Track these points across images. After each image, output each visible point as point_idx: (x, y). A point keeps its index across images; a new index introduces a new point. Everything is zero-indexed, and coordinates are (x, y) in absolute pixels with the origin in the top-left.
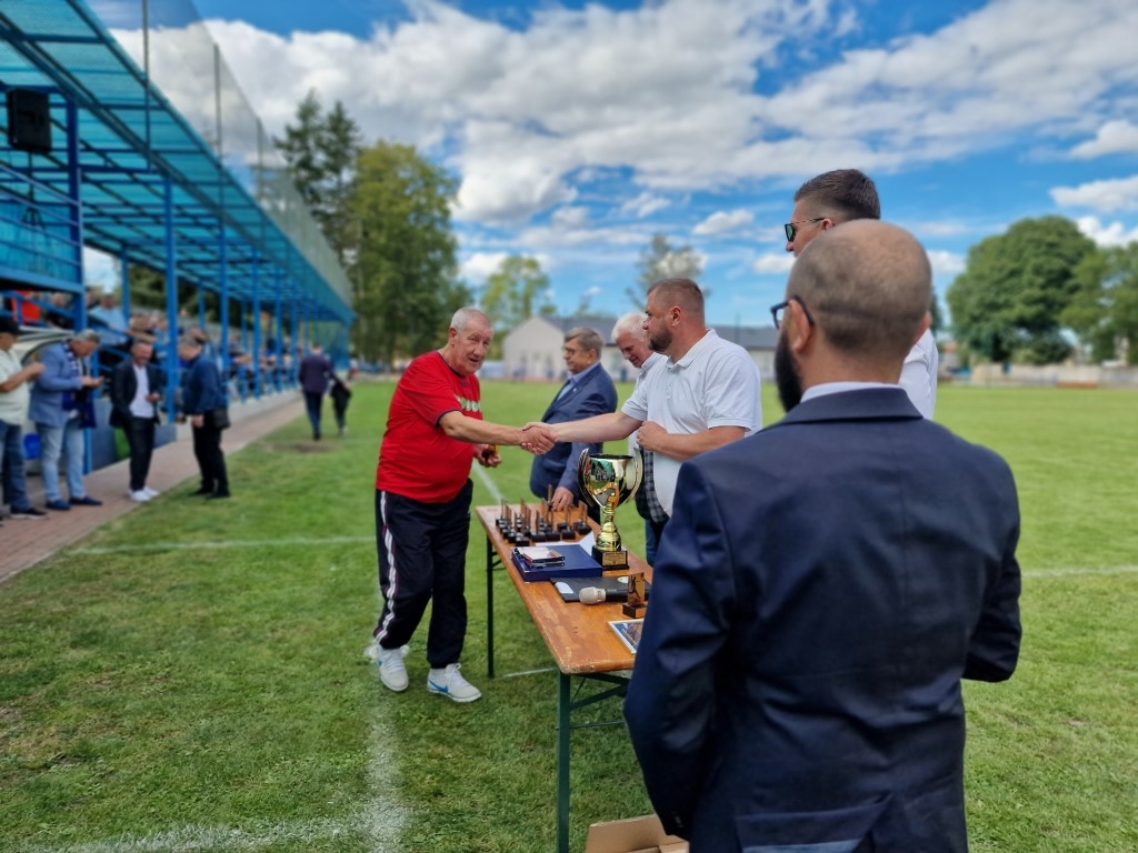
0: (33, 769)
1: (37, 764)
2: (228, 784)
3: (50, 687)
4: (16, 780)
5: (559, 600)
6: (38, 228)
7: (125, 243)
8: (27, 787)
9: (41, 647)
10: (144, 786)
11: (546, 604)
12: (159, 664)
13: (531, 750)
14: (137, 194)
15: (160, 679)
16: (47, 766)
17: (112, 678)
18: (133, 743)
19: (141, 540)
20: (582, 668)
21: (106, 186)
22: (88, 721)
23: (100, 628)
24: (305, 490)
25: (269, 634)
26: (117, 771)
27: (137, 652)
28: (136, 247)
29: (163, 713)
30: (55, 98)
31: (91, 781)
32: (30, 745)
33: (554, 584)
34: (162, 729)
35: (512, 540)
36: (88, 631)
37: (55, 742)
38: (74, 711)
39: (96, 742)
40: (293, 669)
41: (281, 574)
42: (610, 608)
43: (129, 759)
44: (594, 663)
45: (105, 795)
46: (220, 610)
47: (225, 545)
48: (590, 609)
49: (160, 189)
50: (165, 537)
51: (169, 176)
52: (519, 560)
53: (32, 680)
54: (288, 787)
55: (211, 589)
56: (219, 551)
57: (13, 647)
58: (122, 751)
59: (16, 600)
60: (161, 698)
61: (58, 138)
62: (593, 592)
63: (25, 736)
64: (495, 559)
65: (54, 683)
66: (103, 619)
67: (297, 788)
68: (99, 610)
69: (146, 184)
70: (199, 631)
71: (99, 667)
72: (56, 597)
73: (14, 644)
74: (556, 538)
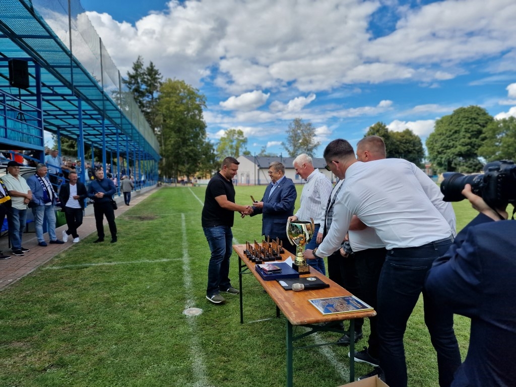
0: (39, 371)
1: (40, 369)
2: (129, 376)
3: (42, 332)
4: (31, 377)
5: (282, 289)
6: (24, 122)
7: (59, 127)
8: (37, 380)
9: (36, 313)
10: (91, 378)
11: (277, 291)
12: (90, 320)
13: (265, 358)
14: (65, 105)
15: (92, 327)
16: (45, 370)
17: (70, 327)
18: (83, 358)
19: (75, 262)
20: (301, 322)
21: (51, 102)
22: (61, 348)
23: (61, 303)
24: (145, 238)
25: (139, 305)
26: (78, 371)
27: (79, 315)
28: (64, 129)
29: (95, 344)
30: (30, 63)
31: (66, 376)
32: (36, 360)
33: (278, 282)
34: (96, 351)
35: (254, 261)
36: (56, 305)
37: (47, 358)
38: (54, 343)
39: (67, 358)
40: (152, 321)
41: (140, 277)
42: (306, 293)
43: (83, 365)
44: (307, 320)
45: (73, 383)
46: (115, 294)
47: (113, 264)
48: (297, 293)
49: (76, 103)
50: (85, 261)
51: (80, 97)
52: (259, 270)
53: (33, 329)
54: (156, 377)
55: (109, 284)
56: (111, 266)
57: (23, 314)
58: (79, 361)
59: (21, 292)
60: (93, 336)
61: (32, 81)
62: (298, 286)
63: (34, 356)
64: (243, 269)
65: (44, 330)
66: (62, 300)
67: (161, 377)
68: (59, 295)
69: (69, 101)
70: (106, 304)
71: (63, 322)
72: (40, 290)
73: (23, 312)
74: (273, 260)
